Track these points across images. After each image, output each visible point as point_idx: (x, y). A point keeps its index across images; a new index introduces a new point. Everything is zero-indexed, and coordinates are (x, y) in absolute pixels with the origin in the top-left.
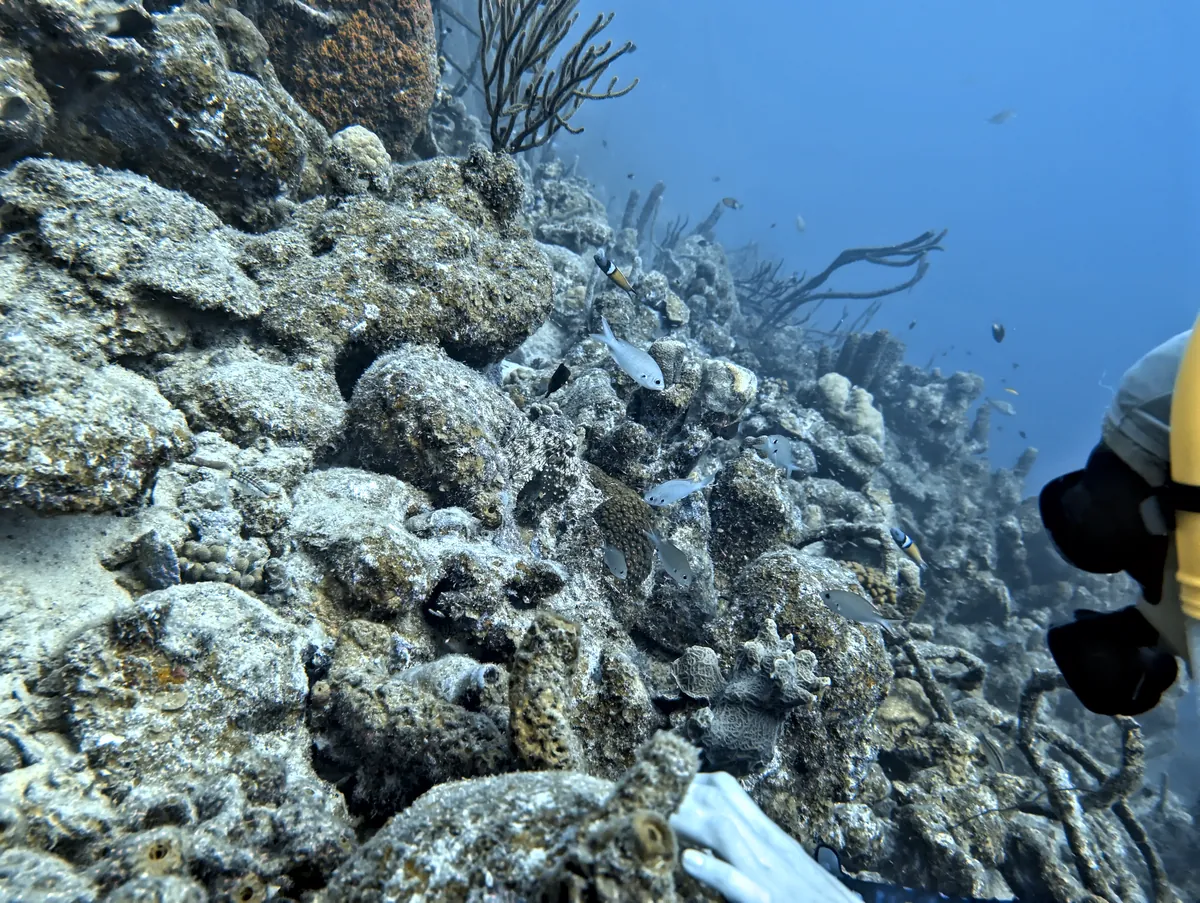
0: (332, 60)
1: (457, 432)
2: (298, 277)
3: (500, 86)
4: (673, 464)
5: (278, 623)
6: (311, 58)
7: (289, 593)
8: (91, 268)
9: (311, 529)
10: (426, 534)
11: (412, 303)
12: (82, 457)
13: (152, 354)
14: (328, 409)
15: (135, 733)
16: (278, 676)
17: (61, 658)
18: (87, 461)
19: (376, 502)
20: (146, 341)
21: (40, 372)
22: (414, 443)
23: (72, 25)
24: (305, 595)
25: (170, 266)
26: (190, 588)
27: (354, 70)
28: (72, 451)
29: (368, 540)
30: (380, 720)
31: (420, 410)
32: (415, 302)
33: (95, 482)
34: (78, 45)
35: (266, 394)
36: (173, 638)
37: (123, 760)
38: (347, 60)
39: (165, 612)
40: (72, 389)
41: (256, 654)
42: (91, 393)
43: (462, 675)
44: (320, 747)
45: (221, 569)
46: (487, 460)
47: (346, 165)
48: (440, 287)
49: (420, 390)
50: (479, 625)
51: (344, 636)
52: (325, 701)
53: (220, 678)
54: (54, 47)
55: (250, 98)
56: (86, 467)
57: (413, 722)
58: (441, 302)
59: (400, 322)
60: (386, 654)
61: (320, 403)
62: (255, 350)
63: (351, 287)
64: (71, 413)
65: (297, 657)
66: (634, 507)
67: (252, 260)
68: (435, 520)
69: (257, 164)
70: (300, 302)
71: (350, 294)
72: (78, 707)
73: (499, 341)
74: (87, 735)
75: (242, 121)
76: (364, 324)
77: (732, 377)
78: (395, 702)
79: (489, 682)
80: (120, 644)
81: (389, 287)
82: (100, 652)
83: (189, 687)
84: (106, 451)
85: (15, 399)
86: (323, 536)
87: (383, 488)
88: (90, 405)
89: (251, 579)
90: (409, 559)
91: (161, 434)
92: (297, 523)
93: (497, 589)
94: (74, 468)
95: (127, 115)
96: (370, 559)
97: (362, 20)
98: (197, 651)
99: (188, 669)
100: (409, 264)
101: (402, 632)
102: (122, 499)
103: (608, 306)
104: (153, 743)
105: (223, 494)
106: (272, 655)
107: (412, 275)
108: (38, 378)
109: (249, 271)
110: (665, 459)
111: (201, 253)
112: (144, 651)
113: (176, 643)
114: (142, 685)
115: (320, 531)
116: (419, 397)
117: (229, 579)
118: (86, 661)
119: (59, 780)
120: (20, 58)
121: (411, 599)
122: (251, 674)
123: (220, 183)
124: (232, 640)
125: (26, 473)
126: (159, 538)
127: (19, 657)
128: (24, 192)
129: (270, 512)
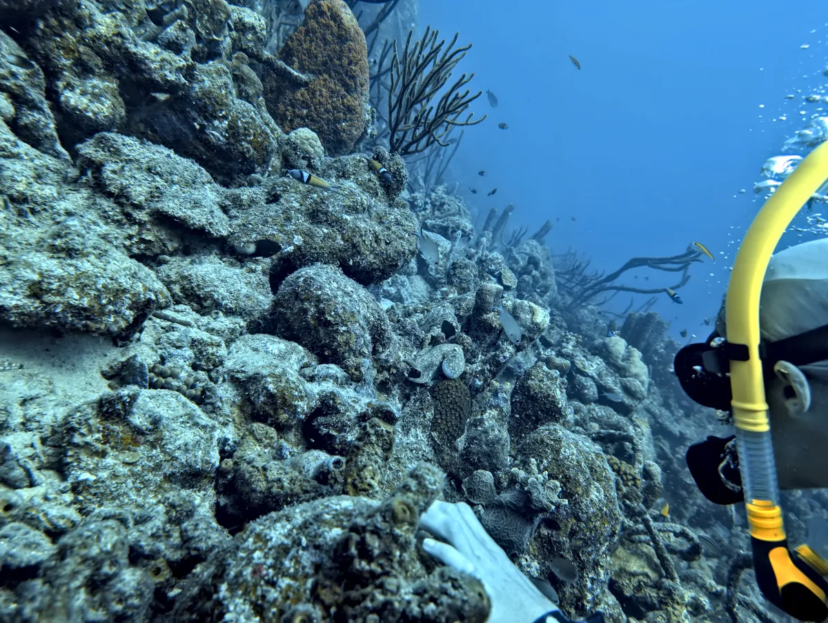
0: (303, 102)
1: (340, 317)
2: (254, 215)
3: (398, 113)
4: (488, 366)
5: (204, 419)
6: (290, 100)
7: (217, 406)
8: (128, 198)
9: (238, 367)
10: (311, 379)
11: (325, 237)
12: (98, 297)
13: (157, 255)
14: (261, 298)
15: (104, 475)
16: (200, 452)
17: (66, 421)
18: (101, 301)
19: (282, 356)
20: (154, 246)
21: (82, 244)
22: (312, 322)
23: (146, 64)
24: (227, 409)
25: (176, 201)
26: (153, 392)
27: (315, 109)
28: (93, 293)
29: (272, 375)
30: (262, 486)
31: (319, 300)
32: (327, 237)
33: (103, 314)
34: (147, 76)
35: (223, 284)
36: (137, 416)
37: (93, 491)
38: (312, 103)
39: (134, 398)
40: (99, 257)
41: (188, 435)
42: (111, 260)
43: (319, 462)
44: (222, 503)
45: (175, 383)
46: (358, 337)
47: (295, 150)
48: (344, 229)
49: (321, 288)
50: (338, 441)
51: (247, 433)
52: (228, 472)
53: (162, 447)
54: (133, 77)
55: (245, 114)
56: (100, 304)
57: (282, 487)
58: (343, 239)
59: (315, 249)
60: (273, 448)
61: (256, 294)
62: (221, 259)
63: (287, 223)
64: (96, 270)
65: (215, 442)
66: (456, 387)
67: (228, 203)
68: (319, 371)
69: (243, 154)
70: (253, 230)
71: (285, 228)
72: (70, 453)
73: (379, 269)
74: (73, 472)
75: (238, 127)
76: (292, 248)
77: (533, 312)
78: (273, 474)
79: (335, 467)
80: (103, 415)
81: (311, 227)
82: (89, 419)
83: (142, 450)
84: (113, 296)
85: (64, 259)
86: (244, 372)
87: (288, 348)
88: (109, 267)
89: (193, 391)
90: (296, 390)
91: (150, 290)
92: (229, 364)
93: (352, 417)
94: (92, 304)
95: (170, 120)
96: (271, 387)
97: (325, 80)
98: (151, 427)
99: (143, 439)
100: (326, 213)
101: (287, 440)
102: (119, 328)
103: (460, 267)
104: (114, 482)
105: (185, 339)
106: (198, 438)
107: (327, 221)
108: (80, 247)
109: (225, 210)
110: (484, 362)
111: (196, 195)
112: (117, 422)
113: (138, 420)
114: (112, 444)
115: (243, 369)
116: (320, 292)
117: (179, 390)
118: (80, 424)
119: (51, 496)
120: (112, 82)
121: (295, 417)
122: (183, 447)
123: (219, 164)
124: (174, 425)
125: (63, 303)
126: (139, 359)
127: (39, 422)
128: (97, 151)
129: (213, 354)
